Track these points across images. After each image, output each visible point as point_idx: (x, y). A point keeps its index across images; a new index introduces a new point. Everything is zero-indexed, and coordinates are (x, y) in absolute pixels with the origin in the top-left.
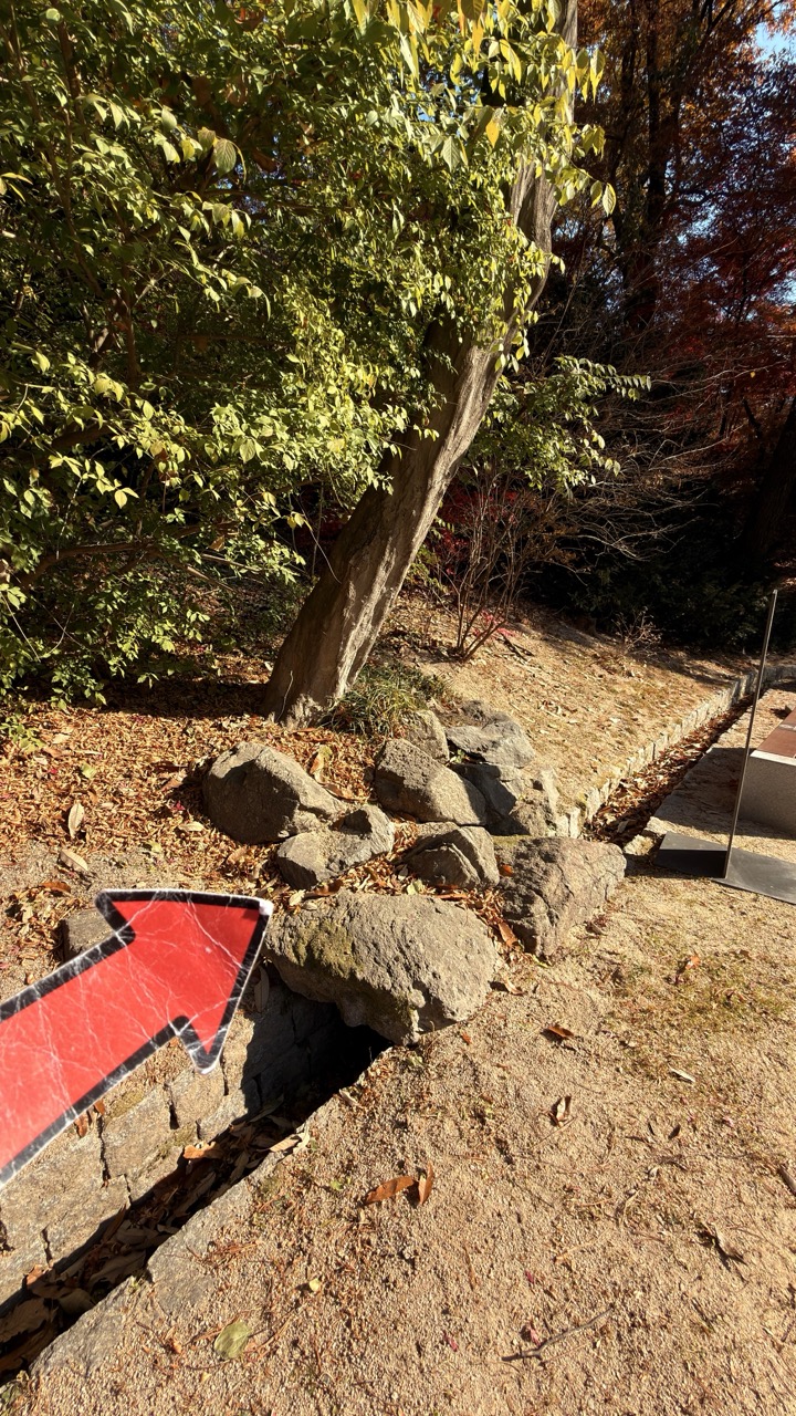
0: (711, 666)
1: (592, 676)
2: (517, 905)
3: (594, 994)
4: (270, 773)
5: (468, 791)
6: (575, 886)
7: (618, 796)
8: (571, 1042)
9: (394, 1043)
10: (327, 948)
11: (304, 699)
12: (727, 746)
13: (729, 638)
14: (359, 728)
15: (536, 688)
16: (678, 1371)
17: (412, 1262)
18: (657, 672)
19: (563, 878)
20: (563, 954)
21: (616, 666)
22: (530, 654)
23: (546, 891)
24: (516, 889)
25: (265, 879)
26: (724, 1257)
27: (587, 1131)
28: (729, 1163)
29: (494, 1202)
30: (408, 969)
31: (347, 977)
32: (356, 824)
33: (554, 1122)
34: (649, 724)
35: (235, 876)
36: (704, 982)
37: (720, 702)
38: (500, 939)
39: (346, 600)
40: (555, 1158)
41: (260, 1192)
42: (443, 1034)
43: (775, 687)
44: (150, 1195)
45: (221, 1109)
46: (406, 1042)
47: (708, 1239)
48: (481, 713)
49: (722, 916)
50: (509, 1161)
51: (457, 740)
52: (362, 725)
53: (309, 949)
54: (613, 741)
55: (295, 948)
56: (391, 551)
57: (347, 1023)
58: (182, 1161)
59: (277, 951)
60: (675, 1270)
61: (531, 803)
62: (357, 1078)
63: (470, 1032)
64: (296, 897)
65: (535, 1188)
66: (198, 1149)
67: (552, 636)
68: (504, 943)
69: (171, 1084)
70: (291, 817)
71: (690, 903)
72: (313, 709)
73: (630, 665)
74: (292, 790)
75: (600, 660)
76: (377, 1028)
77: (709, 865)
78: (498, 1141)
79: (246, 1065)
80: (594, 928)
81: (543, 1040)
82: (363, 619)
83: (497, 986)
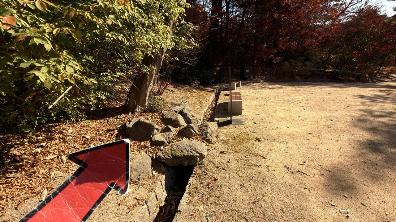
0: (209, 88)
1: (188, 94)
2: (204, 136)
3: (223, 145)
5: (184, 119)
6: (213, 130)
7: (205, 117)
8: (225, 152)
9: (196, 165)
10: (176, 153)
11: (138, 107)
12: (220, 103)
13: (210, 82)
14: (154, 111)
15: (179, 98)
16: (260, 179)
17: (221, 187)
18: (200, 91)
19: (210, 129)
20: (215, 142)
21: (192, 91)
22: (173, 91)
23: (208, 132)
24: (203, 133)
25: (152, 147)
26: (258, 166)
27: (234, 162)
28: (254, 157)
29: (227, 175)
30: (194, 150)
31: (183, 156)
32: (167, 130)
33: (229, 163)
34: (204, 102)
35: (144, 148)
36: (238, 138)
37: (212, 96)
38: (204, 143)
39: (147, 79)
40: (231, 167)
41: (189, 193)
42: (204, 160)
43: (222, 91)
44: (157, 216)
45: (163, 195)
46: (198, 164)
47: (256, 166)
48: (175, 104)
49: (235, 129)
50: (226, 170)
51: (176, 110)
53: (172, 155)
54: (199, 106)
55: (168, 156)
57: (185, 166)
58: (161, 207)
59: (165, 158)
60: (254, 170)
61: (194, 120)
62: (193, 173)
63: (208, 158)
64: (162, 148)
65: (231, 171)
66: (162, 204)
67: (175, 87)
68: (205, 143)
69: (155, 191)
70: (153, 131)
71: (229, 129)
72: (141, 109)
73: (194, 90)
74: (152, 125)
75: (188, 90)
76: (191, 164)
77: (229, 123)
78: (222, 169)
79: (165, 184)
80: (217, 137)
81: (220, 154)
82: (151, 84)
83: (208, 150)
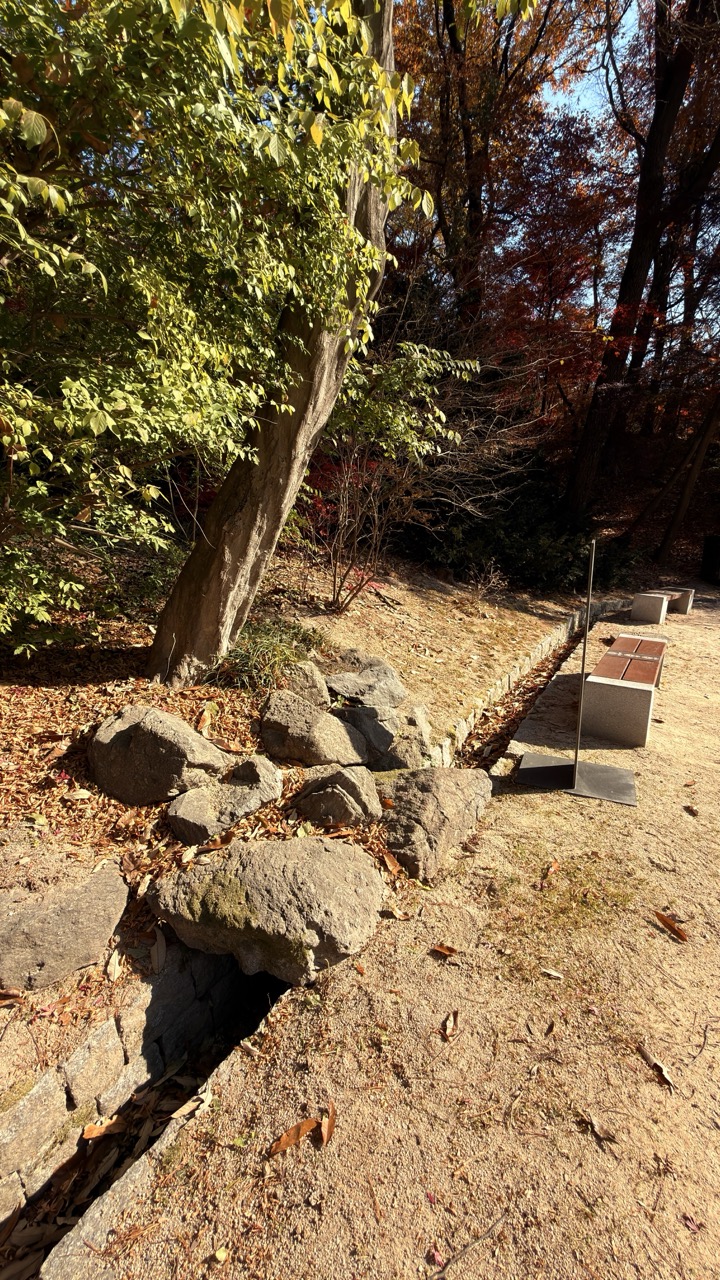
0: (550, 605)
1: (453, 619)
2: (400, 835)
3: (473, 909)
4: (155, 734)
5: (349, 733)
6: (449, 811)
7: (482, 724)
8: (455, 958)
9: (292, 985)
10: (221, 901)
11: (189, 659)
12: (567, 673)
13: (562, 581)
14: (243, 683)
15: (406, 633)
16: (569, 1260)
17: (318, 1208)
18: (507, 613)
19: (438, 806)
20: (443, 875)
21: (472, 610)
22: (398, 604)
23: (424, 819)
24: (398, 820)
25: (156, 839)
26: (599, 1140)
27: (474, 1042)
28: (596, 1049)
29: (396, 1128)
30: (301, 911)
31: (242, 927)
32: (245, 775)
33: (445, 1039)
34: (503, 658)
35: (126, 839)
36: (564, 885)
37: (559, 635)
38: (386, 869)
39: (222, 564)
40: (447, 1074)
41: (163, 1165)
42: (338, 969)
43: (602, 620)
44: (48, 1186)
45: (121, 1080)
46: (303, 982)
47: (585, 1125)
48: (358, 660)
49: (574, 824)
50: (406, 1084)
51: (336, 687)
52: (246, 679)
53: (204, 903)
54: (474, 676)
55: (189, 905)
56: (262, 516)
57: (246, 972)
58: (83, 1142)
59: (172, 910)
60: (560, 1162)
61: (407, 738)
62: (257, 1027)
63: (363, 963)
64: (189, 854)
65: (430, 1106)
66: (98, 1127)
67: (417, 587)
68: (390, 872)
69: (65, 1065)
70: (180, 775)
71: (548, 814)
72: (197, 668)
73: (485, 608)
74: (179, 749)
75: (459, 605)
76: (275, 972)
77: (559, 779)
78: (395, 1066)
79: (145, 1030)
80: (469, 848)
81: (430, 960)
82: (240, 580)
83: (386, 914)
